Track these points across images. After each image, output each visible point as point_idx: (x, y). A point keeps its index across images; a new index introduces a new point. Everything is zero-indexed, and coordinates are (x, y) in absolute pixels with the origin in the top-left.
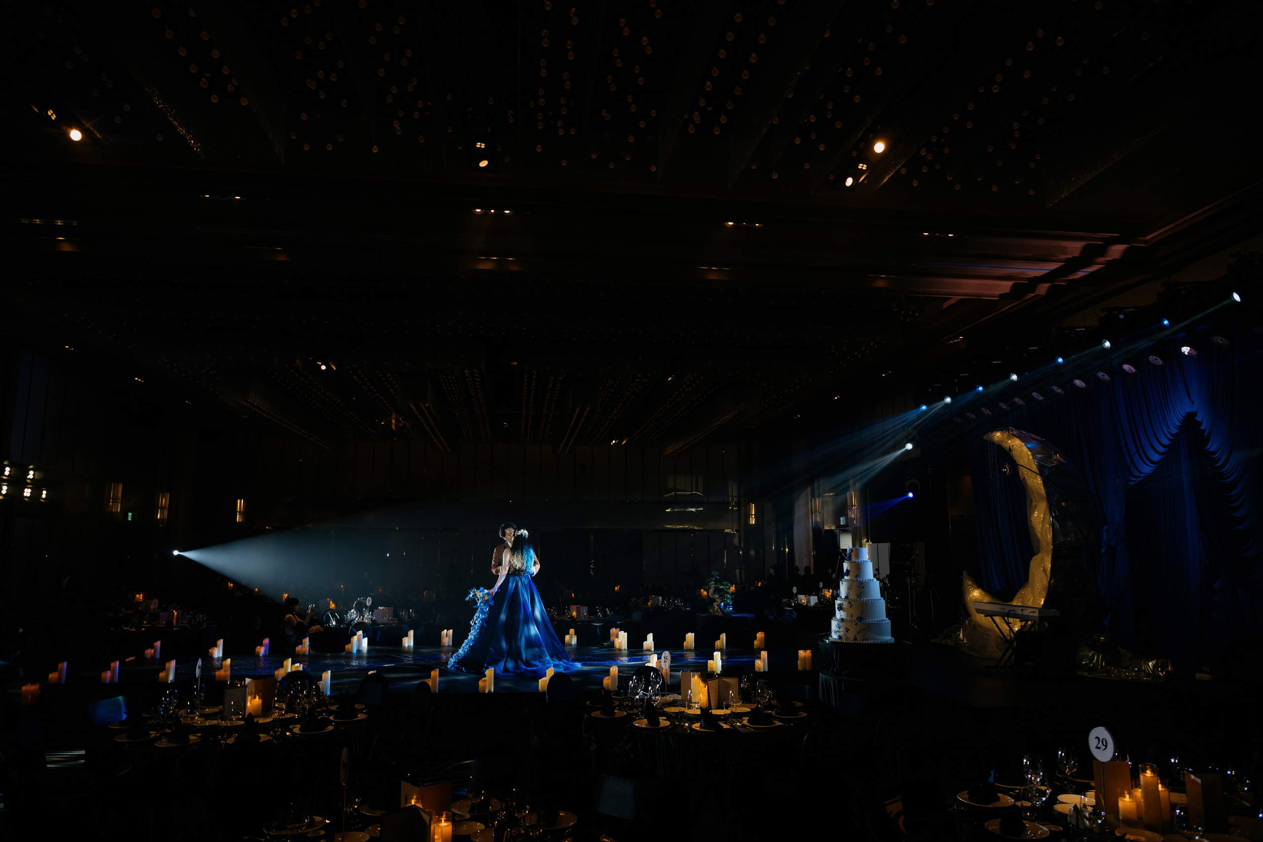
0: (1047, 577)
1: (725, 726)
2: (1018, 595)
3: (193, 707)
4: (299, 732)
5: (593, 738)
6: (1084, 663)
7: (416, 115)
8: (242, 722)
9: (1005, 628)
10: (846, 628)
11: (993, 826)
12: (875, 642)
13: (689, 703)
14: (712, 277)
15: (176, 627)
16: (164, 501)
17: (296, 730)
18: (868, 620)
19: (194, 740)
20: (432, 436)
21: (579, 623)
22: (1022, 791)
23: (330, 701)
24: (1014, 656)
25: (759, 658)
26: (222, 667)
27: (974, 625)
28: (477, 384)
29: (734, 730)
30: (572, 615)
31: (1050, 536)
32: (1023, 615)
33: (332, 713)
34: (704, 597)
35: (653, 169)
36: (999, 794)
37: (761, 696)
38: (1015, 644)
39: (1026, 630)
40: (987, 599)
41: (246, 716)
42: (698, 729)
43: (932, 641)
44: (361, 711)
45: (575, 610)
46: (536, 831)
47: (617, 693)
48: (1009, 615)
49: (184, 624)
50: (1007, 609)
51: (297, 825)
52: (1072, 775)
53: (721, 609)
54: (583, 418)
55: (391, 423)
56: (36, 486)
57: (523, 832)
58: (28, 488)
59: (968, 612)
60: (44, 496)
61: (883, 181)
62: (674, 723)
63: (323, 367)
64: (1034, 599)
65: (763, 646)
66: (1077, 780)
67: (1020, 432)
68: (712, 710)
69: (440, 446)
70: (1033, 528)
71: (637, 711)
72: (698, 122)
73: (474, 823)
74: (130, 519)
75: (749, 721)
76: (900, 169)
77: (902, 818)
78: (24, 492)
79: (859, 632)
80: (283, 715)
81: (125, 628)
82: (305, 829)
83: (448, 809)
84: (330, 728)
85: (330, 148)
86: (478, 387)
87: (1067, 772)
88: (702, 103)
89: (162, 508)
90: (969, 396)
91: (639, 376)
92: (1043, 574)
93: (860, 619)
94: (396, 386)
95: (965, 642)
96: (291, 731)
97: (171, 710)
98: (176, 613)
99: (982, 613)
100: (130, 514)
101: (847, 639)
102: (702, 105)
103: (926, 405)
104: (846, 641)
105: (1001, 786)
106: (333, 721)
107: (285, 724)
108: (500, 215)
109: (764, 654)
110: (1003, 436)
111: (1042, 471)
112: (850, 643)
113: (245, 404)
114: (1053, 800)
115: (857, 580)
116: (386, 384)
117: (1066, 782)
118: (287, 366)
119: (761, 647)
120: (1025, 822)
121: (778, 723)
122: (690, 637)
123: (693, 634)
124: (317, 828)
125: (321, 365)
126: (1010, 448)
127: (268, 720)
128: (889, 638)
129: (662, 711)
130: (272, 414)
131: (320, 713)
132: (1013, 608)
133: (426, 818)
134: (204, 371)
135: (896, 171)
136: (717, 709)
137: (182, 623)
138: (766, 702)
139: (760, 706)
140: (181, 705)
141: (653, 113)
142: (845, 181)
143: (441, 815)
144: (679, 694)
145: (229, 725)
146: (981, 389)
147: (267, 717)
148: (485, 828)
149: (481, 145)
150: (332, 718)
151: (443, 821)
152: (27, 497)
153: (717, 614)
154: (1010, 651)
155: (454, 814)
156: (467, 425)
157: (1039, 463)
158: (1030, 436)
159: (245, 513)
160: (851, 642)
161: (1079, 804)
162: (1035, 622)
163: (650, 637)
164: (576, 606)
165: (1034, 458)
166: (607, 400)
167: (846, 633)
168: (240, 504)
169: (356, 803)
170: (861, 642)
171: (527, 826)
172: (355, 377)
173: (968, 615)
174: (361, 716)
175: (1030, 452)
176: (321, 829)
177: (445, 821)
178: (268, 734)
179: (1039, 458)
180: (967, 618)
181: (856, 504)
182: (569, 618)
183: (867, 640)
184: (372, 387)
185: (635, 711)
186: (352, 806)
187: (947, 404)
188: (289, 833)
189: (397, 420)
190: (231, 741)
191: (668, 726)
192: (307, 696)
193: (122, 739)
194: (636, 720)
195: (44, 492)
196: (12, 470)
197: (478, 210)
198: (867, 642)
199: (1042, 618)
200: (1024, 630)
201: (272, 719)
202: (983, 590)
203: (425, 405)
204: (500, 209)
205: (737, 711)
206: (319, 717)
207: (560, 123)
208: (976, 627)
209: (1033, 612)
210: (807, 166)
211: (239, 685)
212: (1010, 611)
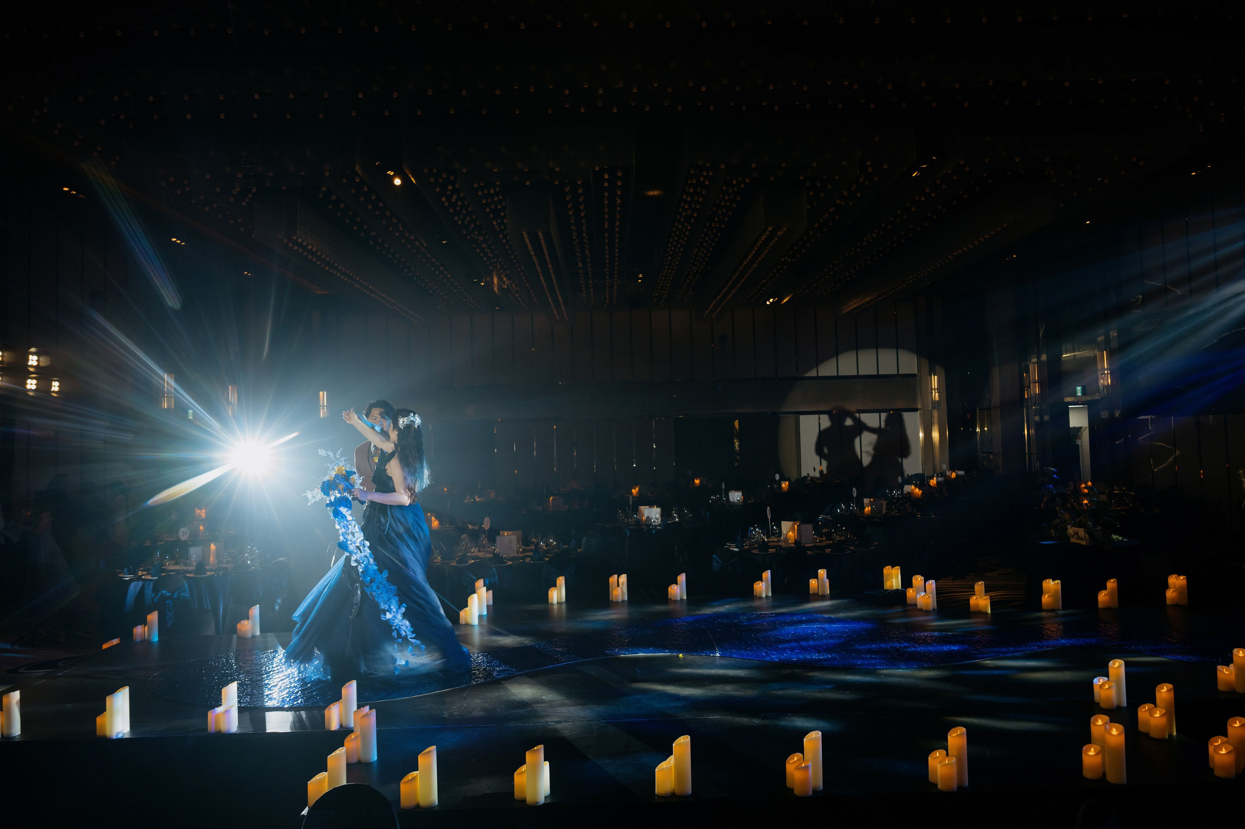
16: (233, 395)
20: (548, 294)
54: (766, 251)
55: (493, 284)
56: (45, 375)
58: (32, 378)
60: (55, 388)
69: (555, 312)
78: (26, 383)
100: (191, 411)
125: (393, 178)
152: (31, 390)
168: (323, 397)
181: (1107, 367)
189: (500, 279)
195: (56, 383)
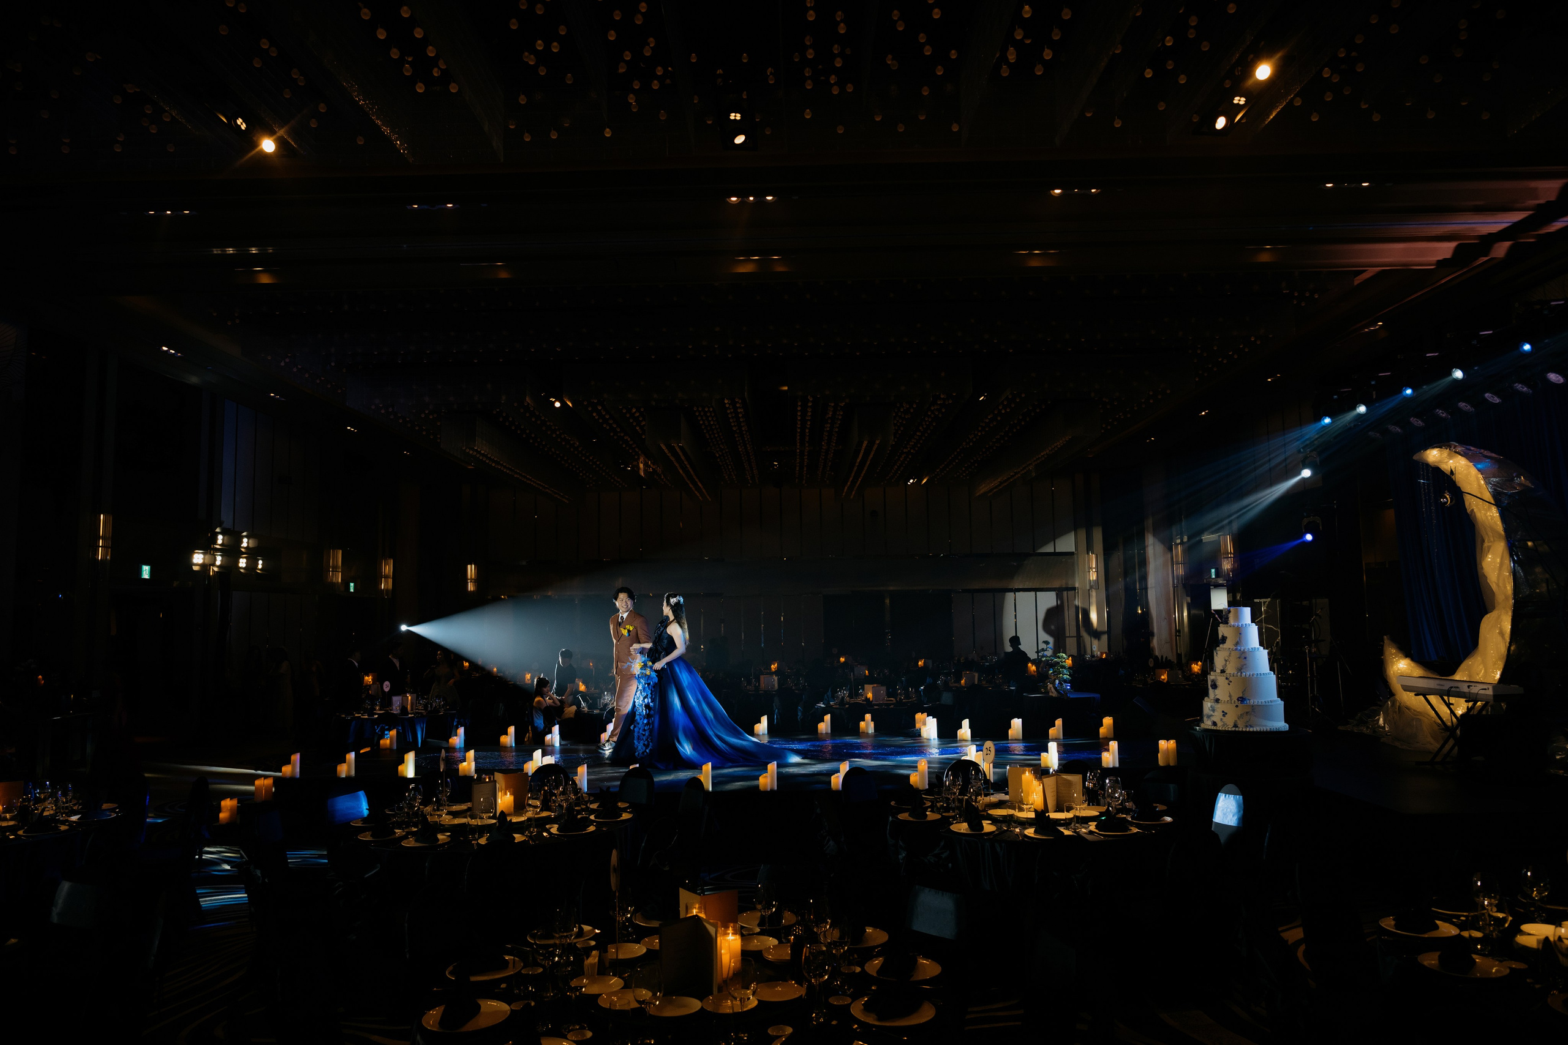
0: (1505, 643)
1: (1067, 832)
2: (1463, 666)
3: (439, 804)
4: (557, 833)
5: (901, 844)
6: (1558, 757)
7: (656, 85)
8: (494, 821)
9: (1444, 711)
10: (1223, 712)
11: (1430, 960)
12: (1262, 730)
13: (1018, 804)
14: (1034, 263)
15: (411, 714)
16: (388, 568)
17: (554, 829)
18: (1252, 701)
19: (443, 839)
20: (689, 482)
21: (875, 707)
22: (1470, 918)
23: (589, 798)
24: (1456, 748)
25: (1108, 750)
26: (465, 759)
27: (1399, 707)
28: (740, 416)
29: (1078, 837)
30: (867, 697)
31: (1509, 588)
32: (1469, 693)
33: (592, 811)
34: (1033, 673)
35: (955, 128)
36: (1438, 922)
37: (1112, 797)
38: (1458, 732)
39: (1475, 713)
40: (1418, 671)
41: (498, 815)
42: (1033, 835)
43: (1340, 728)
44: (625, 810)
45: (871, 691)
46: (840, 949)
47: (927, 792)
48: (1449, 693)
49: (419, 710)
50: (1447, 685)
51: (565, 934)
52: (1542, 899)
53: (1055, 689)
54: (872, 453)
55: (639, 468)
56: (252, 555)
57: (824, 949)
58: (243, 558)
59: (1390, 690)
60: (260, 566)
61: (1268, 118)
62: (1002, 828)
63: (558, 405)
64: (1486, 672)
65: (1112, 736)
66: (1548, 907)
67: (1467, 449)
68: (1048, 812)
69: (698, 494)
70: (1485, 577)
71: (953, 814)
72: (1013, 61)
73: (766, 938)
74: (352, 590)
75: (1097, 827)
76: (1292, 99)
77: (1302, 948)
78: (239, 562)
79: (1241, 717)
80: (537, 813)
81: (356, 715)
82: (574, 938)
83: (735, 921)
84: (592, 828)
85: (554, 136)
86: (741, 420)
87: (1534, 896)
88: (1019, 35)
89: (386, 577)
90: (1392, 403)
91: (942, 396)
92: (1500, 638)
93: (1242, 699)
94: (643, 423)
95: (1387, 729)
96: (548, 831)
97: (416, 807)
98: (410, 698)
99: (1410, 691)
100: (352, 585)
101: (1224, 725)
102: (1019, 38)
103: (1329, 417)
104: (1223, 729)
105: (1440, 912)
106: (593, 821)
107: (541, 823)
108: (761, 203)
109: (1114, 745)
110: (1441, 454)
111: (1498, 500)
112: (1228, 731)
113: (471, 452)
114: (1516, 930)
115: (1236, 649)
116: (631, 421)
117: (1533, 909)
118: (516, 405)
119: (1109, 737)
120: (1474, 956)
121: (1135, 830)
122: (1017, 723)
123: (1021, 720)
124: (586, 938)
125: (554, 402)
126: (1451, 470)
127: (522, 819)
128: (1281, 725)
129: (985, 813)
130: (502, 463)
131: (579, 812)
132: (1456, 684)
133: (711, 929)
134: (423, 416)
135: (1287, 103)
136: (1055, 811)
137: (417, 709)
138: (1119, 805)
139: (1110, 809)
140: (426, 802)
141: (953, 55)
142: (1215, 122)
143: (727, 927)
144: (1007, 793)
145: (479, 824)
146: (1409, 391)
147: (521, 815)
148: (779, 943)
149: (735, 116)
150: (592, 817)
151: (731, 934)
152: (242, 568)
153: (1051, 694)
154: (1451, 742)
155: (742, 927)
156: (730, 467)
157: (1494, 489)
158: (1481, 453)
159: (477, 581)
160: (1230, 729)
161: (1552, 936)
162: (1487, 703)
163: (966, 723)
164: (872, 686)
165: (1487, 483)
166: (902, 429)
167: (1223, 718)
168: (471, 570)
169: (629, 912)
170: (1244, 730)
171: (828, 943)
172: (594, 415)
173: (1391, 694)
174: (625, 816)
175: (1482, 474)
176: (591, 939)
177: (732, 934)
178: (523, 834)
179: (1494, 482)
180: (1389, 698)
181: (1232, 551)
182: (863, 701)
183: (1251, 726)
184: (615, 426)
185: (951, 814)
186: (624, 915)
187: (1360, 415)
188: (557, 942)
189: (646, 465)
190: (483, 841)
191: (994, 832)
192: (563, 793)
193: (366, 837)
194: (953, 823)
195: (260, 562)
196: (225, 538)
197: (734, 199)
198: (1251, 730)
199: (1496, 697)
200: (1471, 713)
201: (526, 818)
202: (1413, 660)
203: (678, 445)
204: (760, 194)
205: (1081, 815)
206: (579, 817)
207: (833, 79)
208: (1402, 710)
209: (1485, 689)
210: (1162, 107)
211: (487, 780)
212: (1452, 687)
